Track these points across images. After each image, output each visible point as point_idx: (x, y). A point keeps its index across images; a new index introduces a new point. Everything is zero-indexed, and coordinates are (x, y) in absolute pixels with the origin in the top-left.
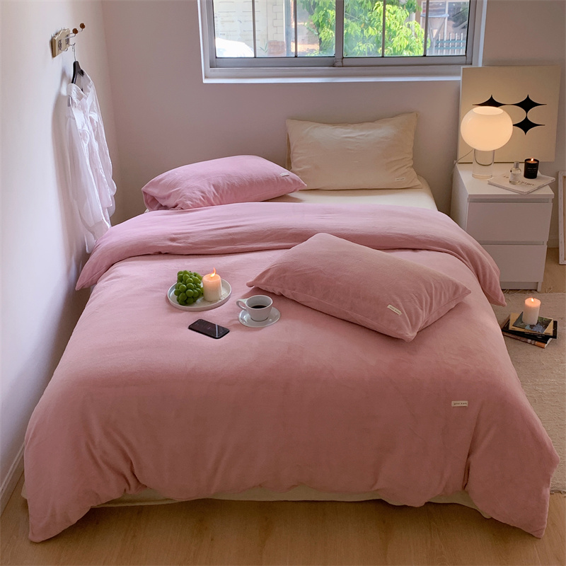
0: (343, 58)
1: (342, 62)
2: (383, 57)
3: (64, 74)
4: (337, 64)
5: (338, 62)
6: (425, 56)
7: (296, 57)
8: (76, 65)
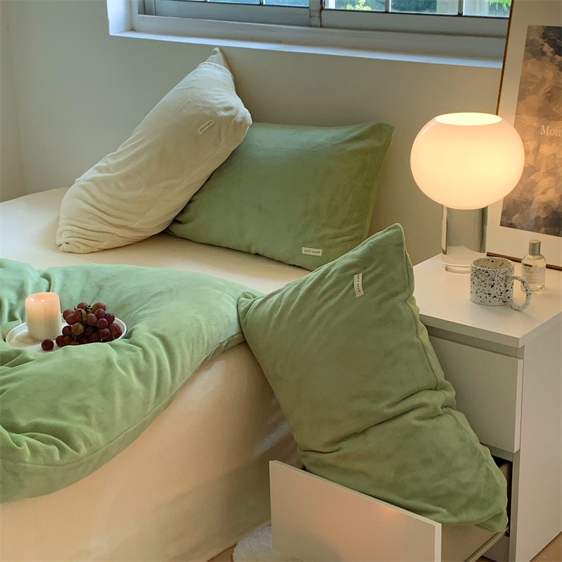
0: (322, 9)
1: (321, 17)
4: (311, 21)
5: (314, 18)
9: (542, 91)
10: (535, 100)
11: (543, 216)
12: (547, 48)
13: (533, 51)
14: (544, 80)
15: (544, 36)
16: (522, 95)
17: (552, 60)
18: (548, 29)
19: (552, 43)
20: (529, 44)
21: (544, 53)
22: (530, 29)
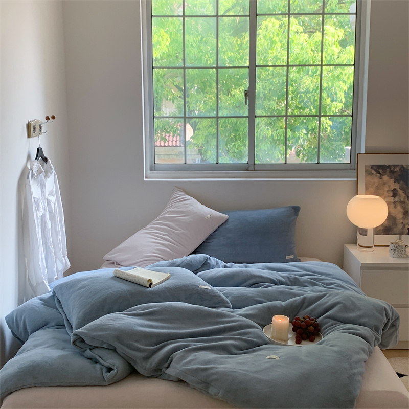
0: (255, 164)
1: (254, 167)
2: (285, 163)
3: (29, 157)
4: (250, 169)
5: (251, 167)
6: (318, 163)
7: (217, 163)
8: (39, 151)
9: (374, 186)
10: (372, 190)
11: (382, 229)
12: (373, 172)
13: (368, 173)
14: (374, 183)
15: (372, 168)
16: (367, 189)
17: (376, 176)
18: (373, 165)
19: (375, 170)
20: (366, 171)
21: (373, 174)
22: (366, 166)
